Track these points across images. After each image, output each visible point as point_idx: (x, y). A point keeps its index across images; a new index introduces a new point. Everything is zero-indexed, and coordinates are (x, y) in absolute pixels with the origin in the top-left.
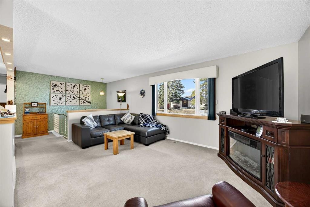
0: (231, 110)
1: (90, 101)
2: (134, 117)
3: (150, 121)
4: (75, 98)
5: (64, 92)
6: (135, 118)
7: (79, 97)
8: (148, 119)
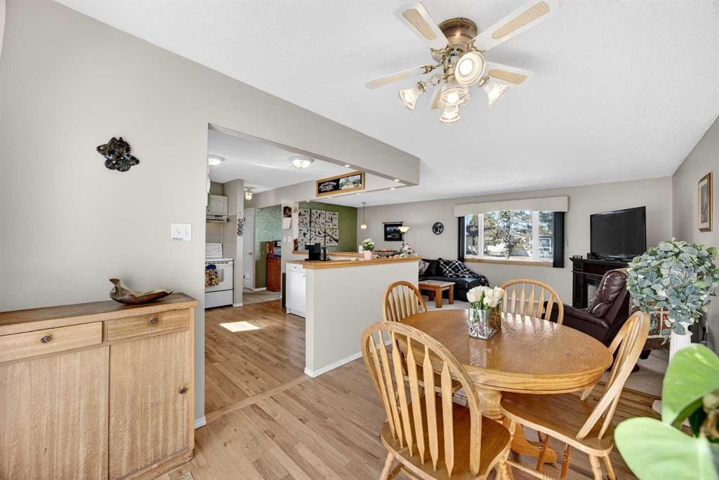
0: (588, 254)
1: (337, 238)
2: (427, 264)
3: (459, 270)
4: (320, 234)
5: (309, 224)
6: (429, 266)
7: (325, 232)
8: (457, 267)
